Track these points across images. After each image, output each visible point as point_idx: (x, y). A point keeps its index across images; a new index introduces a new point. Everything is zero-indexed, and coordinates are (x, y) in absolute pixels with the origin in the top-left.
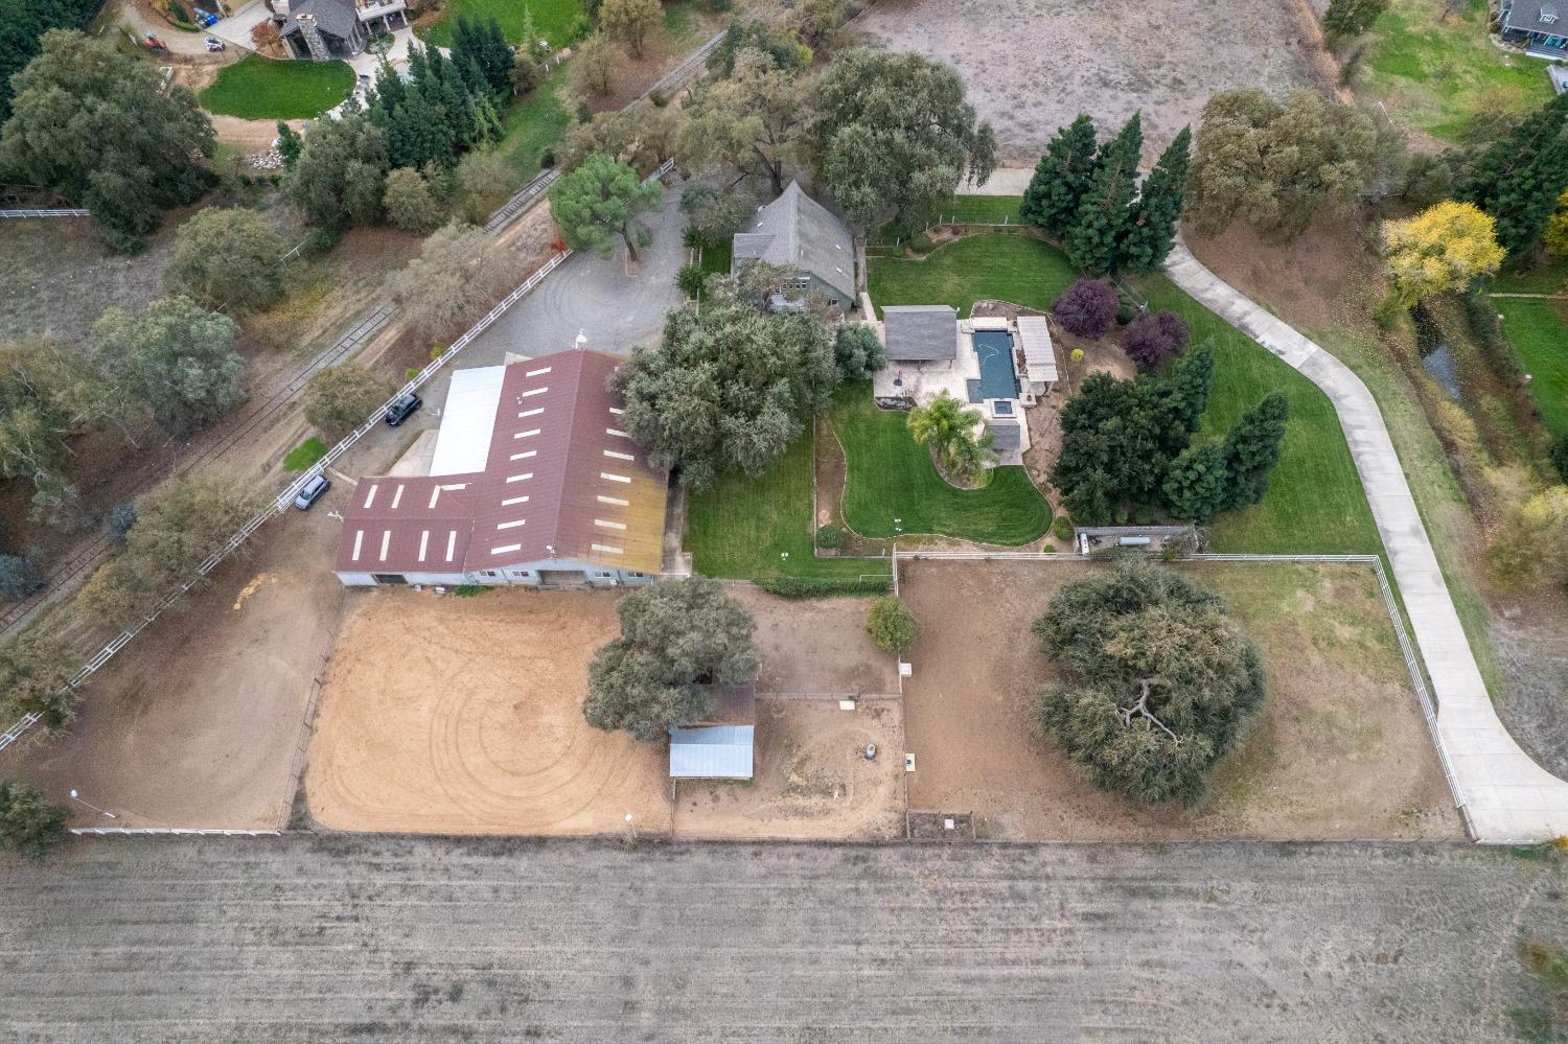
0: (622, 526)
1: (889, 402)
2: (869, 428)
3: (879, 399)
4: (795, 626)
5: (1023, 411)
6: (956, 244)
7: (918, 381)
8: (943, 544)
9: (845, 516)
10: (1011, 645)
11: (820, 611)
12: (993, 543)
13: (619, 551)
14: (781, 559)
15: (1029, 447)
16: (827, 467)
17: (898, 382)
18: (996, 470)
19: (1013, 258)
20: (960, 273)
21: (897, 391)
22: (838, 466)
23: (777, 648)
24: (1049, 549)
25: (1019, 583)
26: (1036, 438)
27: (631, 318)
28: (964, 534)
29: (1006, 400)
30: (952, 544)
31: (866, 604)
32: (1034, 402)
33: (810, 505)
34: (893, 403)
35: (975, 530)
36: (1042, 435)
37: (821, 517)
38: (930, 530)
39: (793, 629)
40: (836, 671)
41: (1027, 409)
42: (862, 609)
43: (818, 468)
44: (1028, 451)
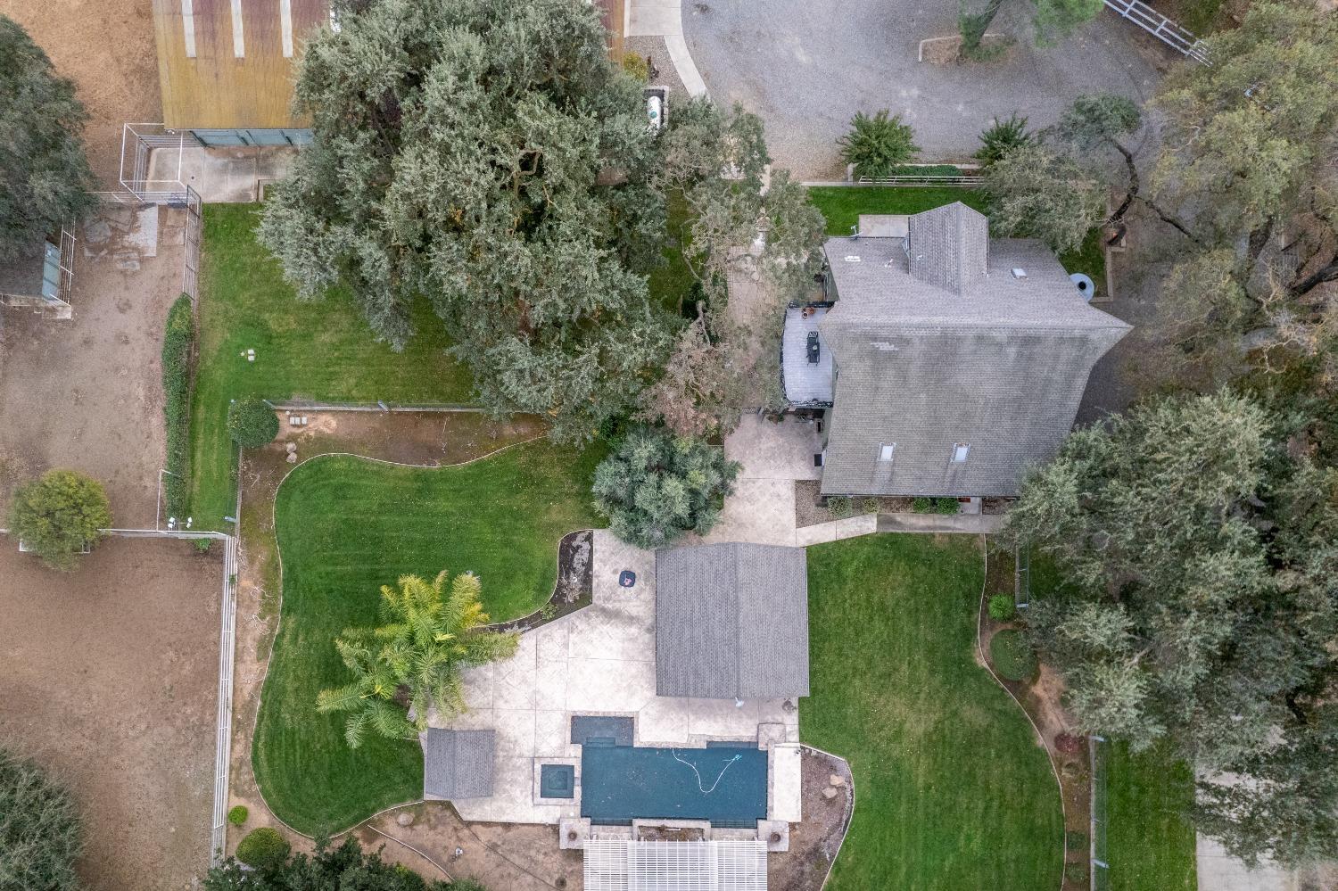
0: (239, 49)
1: (579, 559)
2: (516, 515)
3: (589, 538)
4: (125, 372)
5: (551, 821)
6: (1029, 740)
7: (632, 620)
8: (258, 628)
9: (323, 461)
10: (72, 722)
11: (147, 412)
12: (261, 716)
13: (191, 48)
14: (241, 347)
15: (466, 817)
16: (428, 432)
17: (628, 577)
18: (414, 747)
19: (983, 862)
20: (936, 742)
21: (605, 575)
22: (432, 452)
23: (87, 342)
24: (237, 817)
25: (183, 752)
26: (485, 835)
27: (802, 57)
28: (278, 668)
29: (578, 790)
30: (262, 647)
31: (156, 486)
32: (564, 844)
33: (348, 399)
34: (577, 564)
35: (284, 691)
36: (493, 848)
37: (323, 418)
38: (288, 610)
39: (117, 370)
40: (44, 434)
41: (555, 829)
42: (148, 482)
43: (427, 415)
44: (455, 813)
